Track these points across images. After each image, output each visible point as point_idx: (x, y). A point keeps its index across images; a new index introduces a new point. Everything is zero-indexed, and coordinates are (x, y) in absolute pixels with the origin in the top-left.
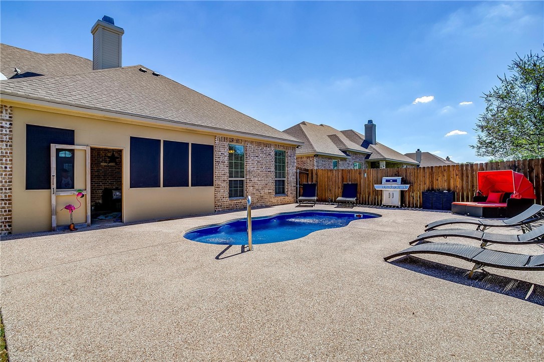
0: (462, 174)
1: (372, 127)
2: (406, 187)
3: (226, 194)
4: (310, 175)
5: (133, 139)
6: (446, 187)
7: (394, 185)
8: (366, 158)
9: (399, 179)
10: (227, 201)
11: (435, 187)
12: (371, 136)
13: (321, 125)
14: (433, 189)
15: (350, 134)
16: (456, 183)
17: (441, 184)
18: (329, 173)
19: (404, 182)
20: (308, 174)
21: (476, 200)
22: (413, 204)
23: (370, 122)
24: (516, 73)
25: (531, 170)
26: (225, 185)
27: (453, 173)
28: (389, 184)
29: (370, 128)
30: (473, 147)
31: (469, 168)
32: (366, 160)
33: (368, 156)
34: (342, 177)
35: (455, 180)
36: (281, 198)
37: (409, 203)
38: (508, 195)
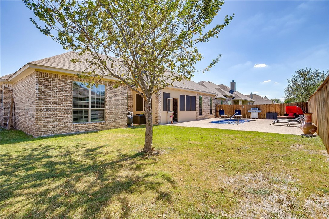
0: (280, 107)
1: (234, 84)
2: (260, 111)
3: (199, 114)
4: (219, 107)
5: (180, 95)
6: (274, 111)
7: (256, 110)
8: (233, 99)
9: (258, 108)
10: (199, 116)
11: (271, 111)
12: (234, 88)
13: (208, 82)
14: (270, 112)
15: (223, 86)
16: (278, 110)
17: (273, 110)
18: (228, 106)
19: (259, 110)
20: (218, 106)
21: (285, 115)
22: (262, 117)
23: (233, 81)
24: (298, 74)
25: (303, 106)
26: (198, 110)
27: (277, 107)
28: (254, 110)
29: (233, 84)
30: (284, 97)
31: (283, 105)
32: (233, 100)
33: (233, 98)
34: (234, 108)
35: (278, 109)
36: (211, 115)
37: (261, 117)
38: (295, 114)
